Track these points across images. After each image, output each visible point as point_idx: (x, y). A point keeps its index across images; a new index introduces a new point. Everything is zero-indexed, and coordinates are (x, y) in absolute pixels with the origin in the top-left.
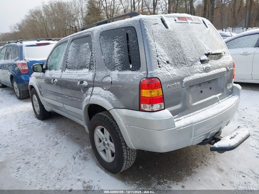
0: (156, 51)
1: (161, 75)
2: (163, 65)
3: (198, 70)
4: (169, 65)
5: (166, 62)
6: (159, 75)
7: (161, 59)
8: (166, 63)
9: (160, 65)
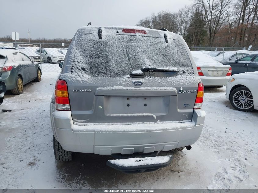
0: (74, 58)
1: (70, 79)
2: (76, 71)
3: (122, 82)
4: (83, 72)
5: (80, 68)
6: (68, 78)
7: (76, 65)
8: (81, 70)
9: (73, 70)
